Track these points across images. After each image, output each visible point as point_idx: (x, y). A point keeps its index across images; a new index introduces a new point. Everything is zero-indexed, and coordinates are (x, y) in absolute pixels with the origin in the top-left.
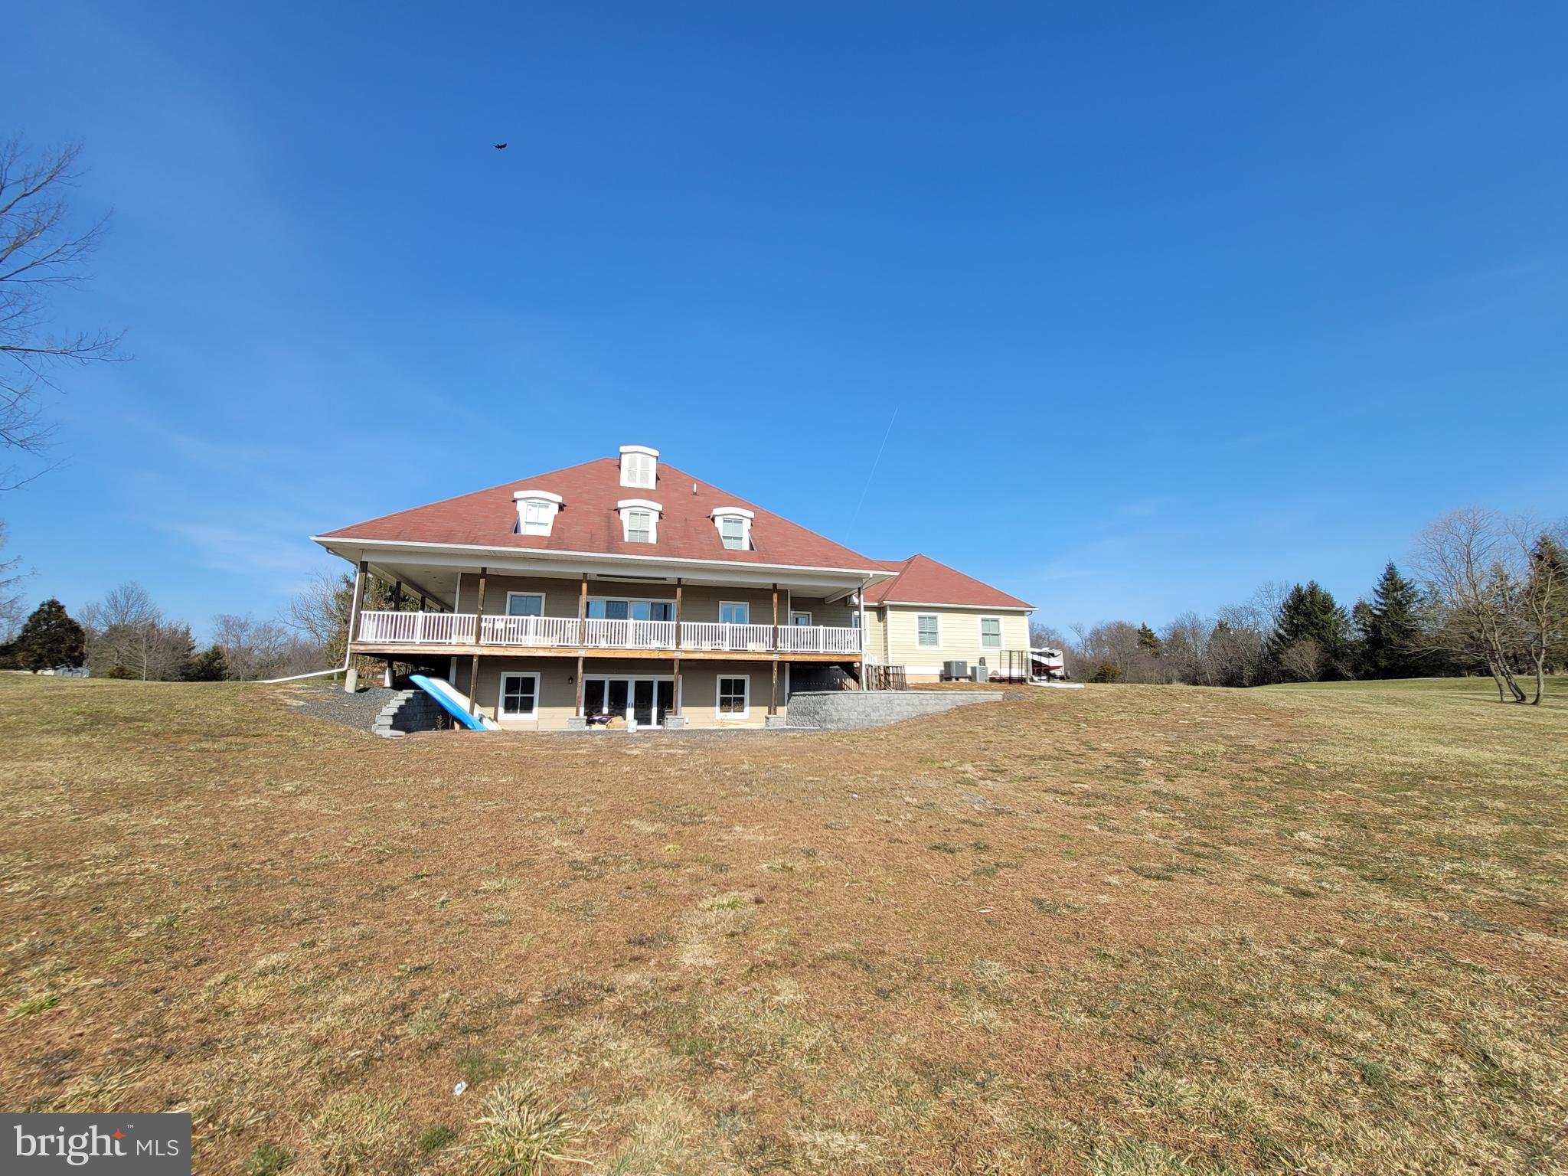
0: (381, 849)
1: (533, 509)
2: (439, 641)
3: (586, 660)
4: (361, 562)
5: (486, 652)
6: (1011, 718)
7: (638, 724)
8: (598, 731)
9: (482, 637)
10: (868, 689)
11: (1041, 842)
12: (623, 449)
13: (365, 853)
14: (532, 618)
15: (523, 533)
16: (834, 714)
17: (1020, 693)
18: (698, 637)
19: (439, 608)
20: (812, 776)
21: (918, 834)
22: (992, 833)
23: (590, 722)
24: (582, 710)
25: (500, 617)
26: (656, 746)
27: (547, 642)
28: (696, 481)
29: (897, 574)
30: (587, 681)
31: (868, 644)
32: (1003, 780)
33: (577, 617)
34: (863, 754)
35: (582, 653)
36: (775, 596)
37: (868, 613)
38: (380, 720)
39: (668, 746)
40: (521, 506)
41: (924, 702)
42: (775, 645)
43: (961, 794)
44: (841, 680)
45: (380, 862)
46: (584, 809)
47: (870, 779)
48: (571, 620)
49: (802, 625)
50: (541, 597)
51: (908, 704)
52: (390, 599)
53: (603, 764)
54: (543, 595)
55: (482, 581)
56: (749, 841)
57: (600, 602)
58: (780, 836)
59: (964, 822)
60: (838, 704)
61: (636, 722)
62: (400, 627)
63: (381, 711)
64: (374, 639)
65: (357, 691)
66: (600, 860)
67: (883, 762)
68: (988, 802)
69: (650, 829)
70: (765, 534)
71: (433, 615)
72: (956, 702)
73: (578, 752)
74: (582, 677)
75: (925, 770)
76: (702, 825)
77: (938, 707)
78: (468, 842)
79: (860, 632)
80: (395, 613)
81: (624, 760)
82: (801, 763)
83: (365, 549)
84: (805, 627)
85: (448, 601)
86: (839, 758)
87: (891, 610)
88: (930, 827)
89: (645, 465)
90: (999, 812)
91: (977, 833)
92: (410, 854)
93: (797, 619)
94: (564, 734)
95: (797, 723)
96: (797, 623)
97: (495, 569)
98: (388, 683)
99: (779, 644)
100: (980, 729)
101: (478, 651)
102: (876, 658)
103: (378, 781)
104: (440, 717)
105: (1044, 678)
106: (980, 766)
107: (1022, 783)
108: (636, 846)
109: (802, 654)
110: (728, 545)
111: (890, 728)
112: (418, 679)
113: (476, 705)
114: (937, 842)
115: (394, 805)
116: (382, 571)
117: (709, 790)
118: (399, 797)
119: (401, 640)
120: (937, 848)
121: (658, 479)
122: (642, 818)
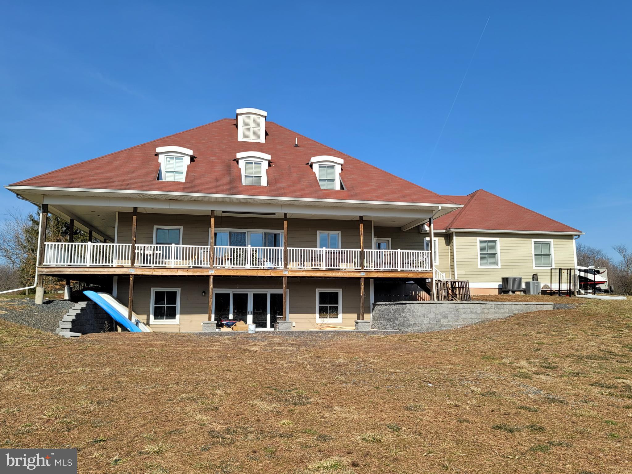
0: (69, 421)
1: (171, 160)
2: (104, 264)
3: (216, 278)
4: (43, 205)
5: (139, 272)
6: (560, 324)
7: (257, 327)
8: (225, 332)
9: (136, 261)
10: (438, 300)
11: (589, 426)
12: (239, 111)
13: (57, 424)
14: (173, 245)
15: (164, 180)
16: (411, 320)
17: (568, 303)
18: (301, 259)
19: (103, 239)
20: (394, 368)
21: (482, 416)
22: (546, 417)
23: (220, 326)
24: (213, 316)
25: (150, 245)
26: (271, 344)
27: (186, 264)
28: (297, 135)
29: (462, 206)
30: (216, 294)
31: (438, 263)
32: (555, 375)
33: (208, 245)
34: (435, 352)
35: (212, 273)
36: (362, 226)
37: (437, 239)
38: (62, 325)
39: (280, 344)
40: (162, 159)
41: (486, 311)
42: (362, 265)
43: (518, 386)
44: (415, 293)
45: (69, 430)
46: (218, 392)
47: (441, 372)
48: (203, 247)
49: (383, 249)
50: (179, 229)
51: (472, 312)
52: (65, 233)
53: (231, 358)
54: (181, 228)
55: (135, 218)
56: (346, 418)
57: (224, 233)
58: (371, 415)
59: (521, 407)
60: (414, 312)
61: (254, 325)
62: (75, 255)
63: (62, 318)
64: (55, 264)
65: (44, 303)
66: (232, 431)
67: (452, 358)
68: (541, 392)
69: (269, 408)
70: (353, 176)
71: (99, 244)
72: (512, 311)
73: (211, 348)
74: (213, 291)
75: (487, 365)
76: (309, 405)
77: (497, 315)
78: (132, 416)
79: (431, 253)
80: (70, 244)
81: (246, 354)
82: (385, 358)
83: (45, 195)
84: (386, 250)
85: (109, 233)
86: (416, 354)
87: (456, 236)
88: (492, 411)
89: (257, 123)
90: (551, 401)
91: (532, 417)
92: (90, 424)
93: (379, 244)
94: (200, 335)
95: (380, 326)
96: (379, 247)
97: (144, 208)
98: (66, 297)
99: (365, 264)
100: (533, 333)
101: (134, 272)
102: (444, 275)
103: (63, 370)
104: (106, 322)
105: (591, 291)
106: (534, 363)
107: (572, 378)
108: (258, 421)
109: (384, 271)
110: (324, 186)
111: (456, 332)
112: (89, 294)
113: (133, 313)
114: (499, 423)
115: (76, 388)
116: (59, 212)
117: (313, 378)
118: (80, 382)
119: (76, 264)
120: (498, 428)
121: (267, 134)
122: (261, 398)
